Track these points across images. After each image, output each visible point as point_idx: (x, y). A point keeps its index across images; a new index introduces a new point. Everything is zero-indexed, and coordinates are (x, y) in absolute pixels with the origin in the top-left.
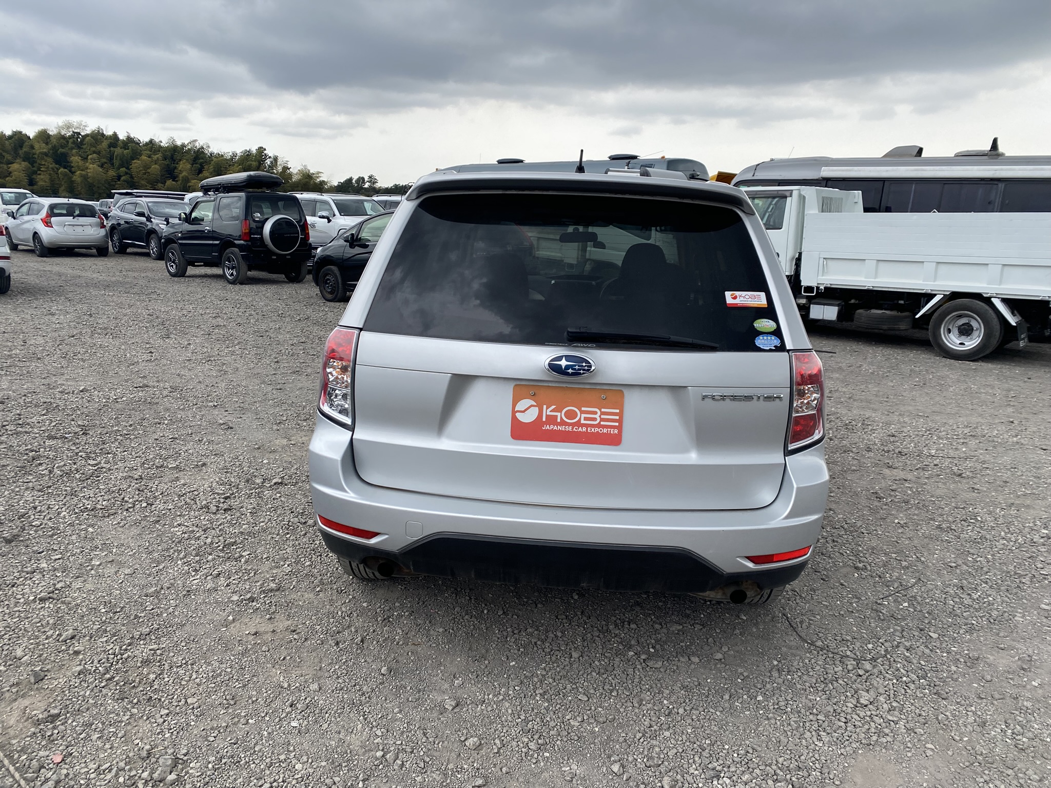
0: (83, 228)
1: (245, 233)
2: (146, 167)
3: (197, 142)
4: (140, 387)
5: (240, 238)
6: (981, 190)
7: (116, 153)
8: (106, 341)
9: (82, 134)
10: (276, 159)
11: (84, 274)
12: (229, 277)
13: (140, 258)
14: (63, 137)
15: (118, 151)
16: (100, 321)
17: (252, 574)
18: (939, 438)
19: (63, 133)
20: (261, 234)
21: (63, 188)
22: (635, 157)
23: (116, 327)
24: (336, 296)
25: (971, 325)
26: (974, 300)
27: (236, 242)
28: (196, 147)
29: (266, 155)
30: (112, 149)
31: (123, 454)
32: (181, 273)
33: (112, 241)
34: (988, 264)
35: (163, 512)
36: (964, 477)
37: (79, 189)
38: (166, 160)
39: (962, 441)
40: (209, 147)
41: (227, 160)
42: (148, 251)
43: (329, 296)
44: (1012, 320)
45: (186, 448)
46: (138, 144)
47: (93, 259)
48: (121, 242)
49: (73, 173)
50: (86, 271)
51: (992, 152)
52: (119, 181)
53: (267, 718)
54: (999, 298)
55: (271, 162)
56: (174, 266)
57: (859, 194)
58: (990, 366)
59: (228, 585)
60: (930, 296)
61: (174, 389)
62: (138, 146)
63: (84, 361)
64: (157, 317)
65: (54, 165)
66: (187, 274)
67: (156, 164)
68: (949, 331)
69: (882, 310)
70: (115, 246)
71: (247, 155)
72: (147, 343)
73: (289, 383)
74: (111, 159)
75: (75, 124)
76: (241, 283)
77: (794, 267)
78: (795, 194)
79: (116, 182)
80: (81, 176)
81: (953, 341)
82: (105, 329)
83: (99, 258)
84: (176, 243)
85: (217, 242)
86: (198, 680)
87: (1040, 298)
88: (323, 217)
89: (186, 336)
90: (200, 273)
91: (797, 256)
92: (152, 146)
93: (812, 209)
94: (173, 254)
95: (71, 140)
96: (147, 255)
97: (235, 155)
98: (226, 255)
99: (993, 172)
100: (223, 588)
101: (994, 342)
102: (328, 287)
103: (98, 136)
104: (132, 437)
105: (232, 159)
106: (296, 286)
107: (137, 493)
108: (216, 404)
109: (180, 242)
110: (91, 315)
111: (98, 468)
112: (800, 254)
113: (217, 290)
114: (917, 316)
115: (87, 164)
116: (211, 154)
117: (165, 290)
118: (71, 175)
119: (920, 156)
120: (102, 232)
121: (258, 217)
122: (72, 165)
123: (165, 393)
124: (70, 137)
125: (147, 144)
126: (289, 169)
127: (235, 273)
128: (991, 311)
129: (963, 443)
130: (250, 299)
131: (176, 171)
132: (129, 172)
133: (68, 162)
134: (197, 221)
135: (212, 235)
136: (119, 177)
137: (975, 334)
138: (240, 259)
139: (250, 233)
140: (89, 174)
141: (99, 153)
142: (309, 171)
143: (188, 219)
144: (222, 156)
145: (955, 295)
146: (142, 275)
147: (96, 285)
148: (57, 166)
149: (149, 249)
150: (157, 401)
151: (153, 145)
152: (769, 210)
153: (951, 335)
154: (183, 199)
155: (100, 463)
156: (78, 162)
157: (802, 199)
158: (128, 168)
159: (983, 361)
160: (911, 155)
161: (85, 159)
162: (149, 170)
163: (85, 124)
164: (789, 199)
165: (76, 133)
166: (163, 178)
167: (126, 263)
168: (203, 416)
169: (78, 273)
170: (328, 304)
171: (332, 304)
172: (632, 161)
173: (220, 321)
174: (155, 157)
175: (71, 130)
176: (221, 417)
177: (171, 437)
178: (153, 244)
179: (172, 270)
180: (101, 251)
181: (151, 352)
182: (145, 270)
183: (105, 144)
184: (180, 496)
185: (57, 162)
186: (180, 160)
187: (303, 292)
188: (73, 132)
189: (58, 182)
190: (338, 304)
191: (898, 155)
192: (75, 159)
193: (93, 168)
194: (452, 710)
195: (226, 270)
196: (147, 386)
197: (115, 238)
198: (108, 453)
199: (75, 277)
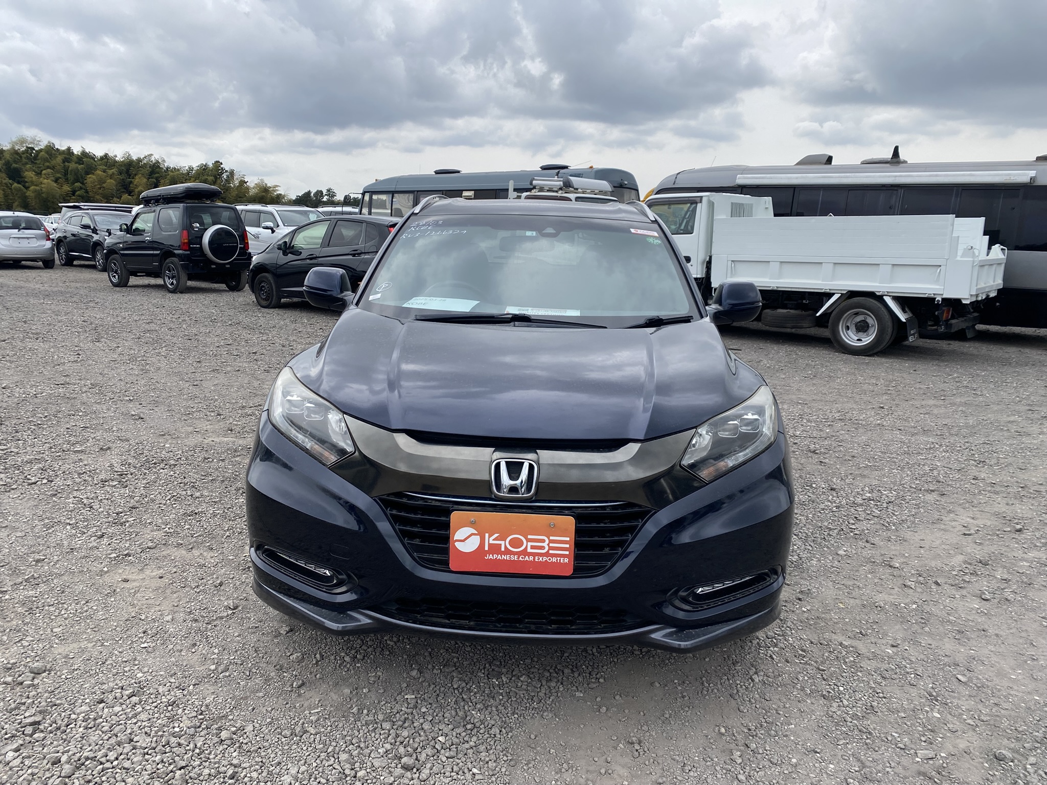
0: (28, 241)
1: (184, 243)
2: (102, 181)
3: (153, 157)
4: (62, 384)
5: (179, 248)
6: (882, 196)
7: (70, 168)
8: (37, 345)
9: (36, 149)
10: (232, 173)
11: (27, 285)
12: (170, 286)
13: (87, 270)
14: (16, 152)
15: (72, 166)
16: (34, 327)
17: (134, 536)
18: (809, 421)
19: (17, 148)
20: (201, 244)
21: (16, 204)
22: (566, 167)
23: (49, 332)
24: (271, 302)
25: (867, 323)
26: (868, 299)
27: (176, 252)
28: (152, 162)
29: (222, 168)
30: (66, 164)
31: (34, 441)
32: (122, 284)
33: (59, 253)
34: (879, 264)
35: (62, 487)
36: (817, 453)
37: (33, 204)
38: (121, 174)
39: (829, 423)
40: (164, 161)
41: (183, 174)
42: (95, 263)
43: (264, 303)
44: (903, 317)
45: (95, 435)
46: (93, 159)
47: (39, 271)
48: (67, 255)
49: (27, 188)
50: (30, 282)
51: (894, 159)
52: (74, 196)
53: (120, 642)
54: (890, 296)
55: (227, 176)
56: (117, 277)
57: (769, 200)
58: (883, 360)
59: (109, 544)
60: (829, 295)
61: (93, 385)
62: (92, 161)
63: (11, 362)
64: (91, 323)
65: (7, 181)
66: (130, 283)
67: (111, 178)
68: (848, 328)
69: (787, 309)
70: (62, 259)
71: (204, 169)
72: (76, 346)
73: (207, 380)
74: (66, 174)
75: (29, 139)
76: (181, 293)
77: (705, 270)
78: (704, 200)
79: (70, 197)
80: (35, 191)
81: (851, 338)
82: (37, 334)
83: (45, 270)
84: (118, 254)
85: (158, 252)
86: (66, 615)
87: (926, 296)
88: (267, 228)
89: (117, 340)
90: (144, 284)
91: (708, 259)
92: (106, 160)
93: (722, 215)
94: (115, 264)
95: (24, 156)
96: (94, 267)
97: (191, 169)
98: (166, 264)
99: (893, 178)
100: (104, 546)
101: (887, 337)
102: (263, 294)
103: (50, 151)
104: (45, 426)
105: (188, 173)
106: (235, 294)
107: (40, 472)
108: (132, 398)
109: (122, 252)
110: (25, 322)
111: (7, 452)
112: (711, 257)
113: (157, 298)
114: (818, 315)
115: (41, 179)
116: (167, 169)
117: (104, 299)
118: (25, 190)
119: (831, 164)
120: (48, 244)
121: (197, 227)
122: (26, 180)
123: (84, 389)
124: (23, 152)
125: (102, 158)
126: (246, 183)
127: (175, 282)
128: (883, 309)
129: (830, 425)
130: (187, 306)
131: (131, 186)
132: (83, 187)
133: (22, 178)
134: (138, 232)
135: (153, 245)
136: (74, 193)
137: (871, 330)
138: (180, 269)
139: (190, 243)
140: (44, 189)
141: (53, 168)
142: (266, 184)
143: (129, 230)
144: (178, 170)
145: (852, 294)
146: (85, 286)
147: (36, 296)
148: (10, 181)
149: (95, 261)
150: (75, 396)
151: (108, 159)
152: (687, 217)
153: (850, 332)
154: (130, 212)
155: (10, 448)
156: (32, 178)
157: (711, 205)
158: (83, 183)
159: (878, 356)
160: (820, 163)
161: (39, 174)
162: (104, 185)
163: (39, 139)
164: (699, 205)
165: (30, 148)
166: (118, 192)
167: (72, 274)
168: (117, 408)
169: (22, 284)
170: (263, 310)
171: (267, 310)
172: (562, 171)
173: (153, 326)
174: (110, 172)
175: (25, 145)
176: (134, 409)
177: (82, 426)
178: (99, 256)
179: (115, 280)
180: (48, 264)
181: (78, 354)
182: (88, 281)
183: (59, 159)
184: (79, 474)
185: (10, 177)
186: (136, 175)
187: (241, 299)
188: (27, 147)
189: (11, 198)
190: (273, 310)
191: (809, 162)
192: (29, 175)
193: (47, 183)
194: (286, 634)
195: (166, 279)
196: (68, 384)
197: (62, 250)
198: (19, 440)
199: (16, 288)
